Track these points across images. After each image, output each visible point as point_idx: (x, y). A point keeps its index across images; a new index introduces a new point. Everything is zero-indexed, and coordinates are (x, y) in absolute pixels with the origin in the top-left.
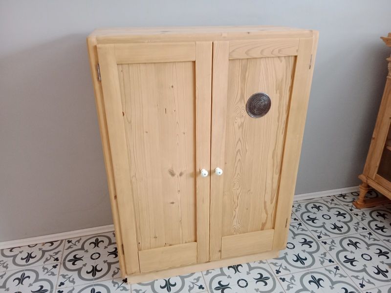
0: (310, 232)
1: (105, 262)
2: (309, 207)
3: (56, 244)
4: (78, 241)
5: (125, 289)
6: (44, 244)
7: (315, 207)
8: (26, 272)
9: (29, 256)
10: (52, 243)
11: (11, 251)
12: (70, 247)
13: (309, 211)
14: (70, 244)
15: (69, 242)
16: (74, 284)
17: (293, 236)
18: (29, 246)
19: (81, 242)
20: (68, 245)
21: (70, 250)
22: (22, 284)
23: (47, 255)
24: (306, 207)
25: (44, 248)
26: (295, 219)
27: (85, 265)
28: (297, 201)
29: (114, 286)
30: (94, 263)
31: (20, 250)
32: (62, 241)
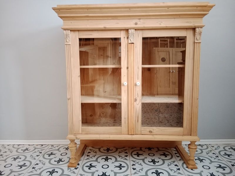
0: (225, 161)
1: (68, 158)
2: (227, 148)
3: (44, 146)
4: (58, 146)
5: (74, 172)
6: (37, 145)
7: (232, 149)
8: (20, 156)
9: (27, 149)
10: (42, 145)
11: (18, 146)
12: (51, 148)
13: (226, 150)
14: (52, 147)
15: (52, 146)
16: (44, 165)
17: (210, 162)
18: (29, 145)
19: (59, 147)
20: (51, 147)
21: (51, 149)
22: (15, 161)
23: (36, 150)
24: (224, 148)
25: (37, 147)
26: (214, 154)
27: (55, 158)
28: (217, 144)
29: (68, 170)
30: (61, 157)
31: (23, 146)
32: (48, 145)
